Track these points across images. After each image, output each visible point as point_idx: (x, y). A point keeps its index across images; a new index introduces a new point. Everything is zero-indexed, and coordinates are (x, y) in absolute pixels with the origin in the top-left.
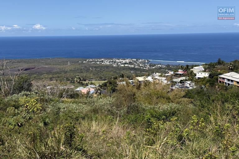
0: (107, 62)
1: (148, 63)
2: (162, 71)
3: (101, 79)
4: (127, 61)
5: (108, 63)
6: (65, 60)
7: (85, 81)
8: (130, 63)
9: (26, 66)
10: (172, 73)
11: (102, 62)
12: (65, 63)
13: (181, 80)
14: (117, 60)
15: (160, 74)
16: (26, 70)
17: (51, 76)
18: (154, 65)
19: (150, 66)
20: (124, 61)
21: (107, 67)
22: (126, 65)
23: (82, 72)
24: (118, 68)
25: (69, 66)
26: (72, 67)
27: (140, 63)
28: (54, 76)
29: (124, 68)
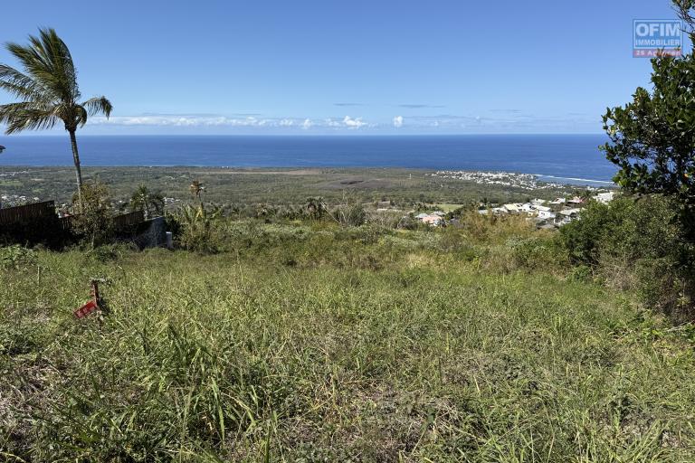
0: (467, 177)
1: (534, 180)
2: (548, 196)
3: (456, 202)
4: (500, 176)
5: (469, 178)
6: (405, 171)
7: (432, 203)
8: (505, 179)
9: (351, 178)
10: (563, 200)
11: (460, 175)
12: (404, 176)
13: (573, 213)
14: (483, 174)
15: (543, 201)
16: (351, 183)
17: (384, 194)
18: (545, 184)
19: (538, 184)
20: (495, 176)
21: (467, 183)
22: (497, 182)
23: (428, 190)
24: (484, 186)
25: (410, 181)
26: (415, 183)
27: (520, 180)
28: (389, 194)
29: (494, 187)
